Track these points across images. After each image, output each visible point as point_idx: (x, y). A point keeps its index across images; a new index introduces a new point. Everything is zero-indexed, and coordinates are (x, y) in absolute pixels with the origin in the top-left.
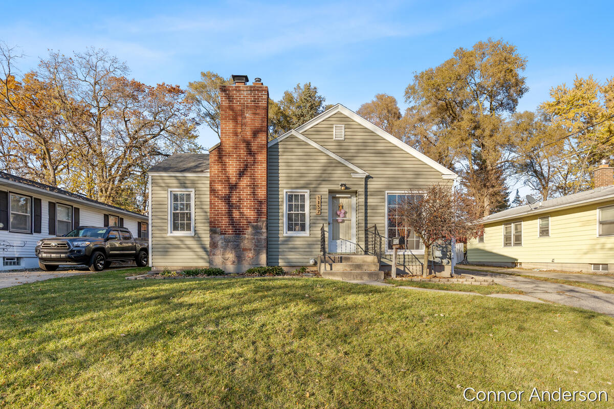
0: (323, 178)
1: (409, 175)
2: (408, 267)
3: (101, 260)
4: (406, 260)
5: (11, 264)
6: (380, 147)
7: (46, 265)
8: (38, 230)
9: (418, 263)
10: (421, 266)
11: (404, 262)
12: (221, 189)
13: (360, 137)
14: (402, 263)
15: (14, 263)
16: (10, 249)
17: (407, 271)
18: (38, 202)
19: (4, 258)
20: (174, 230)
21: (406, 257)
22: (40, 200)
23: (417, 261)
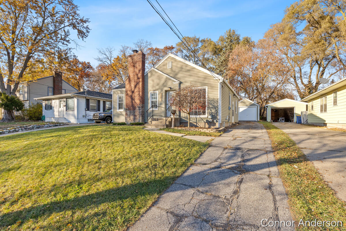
0: (164, 85)
1: (201, 80)
2: (198, 123)
3: (110, 120)
4: (197, 120)
5: (91, 121)
6: (188, 68)
7: (96, 122)
8: (99, 110)
9: (203, 122)
10: (204, 123)
11: (196, 121)
12: (130, 93)
13: (179, 65)
14: (195, 122)
15: (92, 121)
16: (90, 116)
17: (198, 125)
18: (99, 101)
19: (88, 119)
20: (119, 109)
21: (197, 119)
22: (100, 100)
23: (202, 120)
